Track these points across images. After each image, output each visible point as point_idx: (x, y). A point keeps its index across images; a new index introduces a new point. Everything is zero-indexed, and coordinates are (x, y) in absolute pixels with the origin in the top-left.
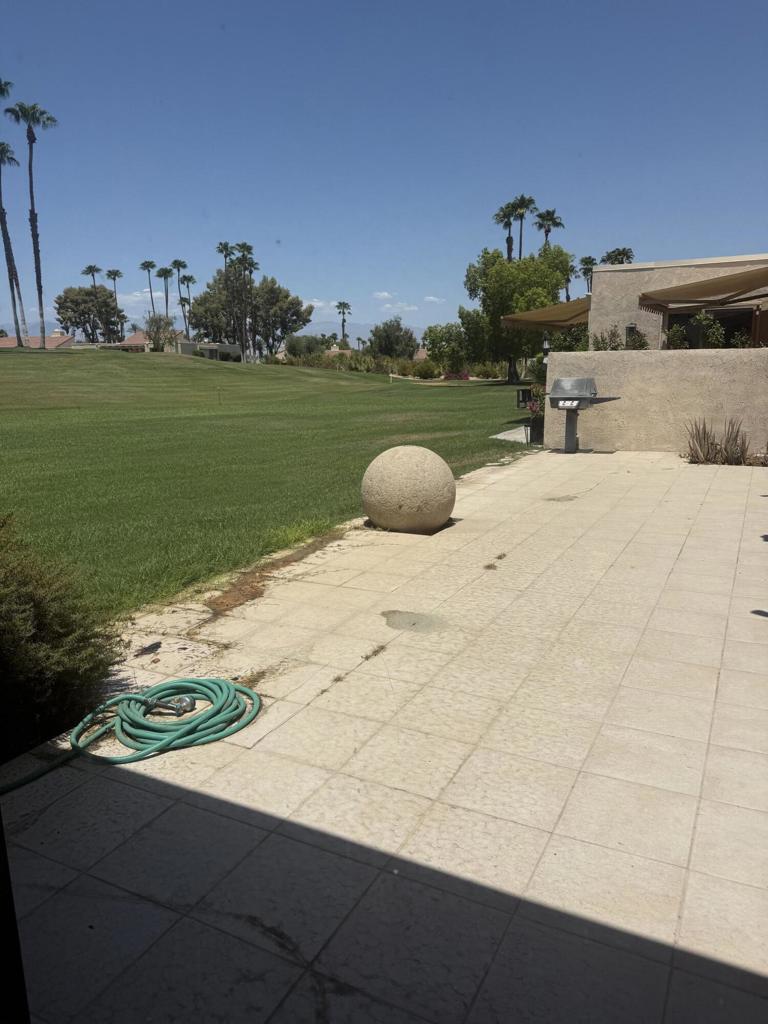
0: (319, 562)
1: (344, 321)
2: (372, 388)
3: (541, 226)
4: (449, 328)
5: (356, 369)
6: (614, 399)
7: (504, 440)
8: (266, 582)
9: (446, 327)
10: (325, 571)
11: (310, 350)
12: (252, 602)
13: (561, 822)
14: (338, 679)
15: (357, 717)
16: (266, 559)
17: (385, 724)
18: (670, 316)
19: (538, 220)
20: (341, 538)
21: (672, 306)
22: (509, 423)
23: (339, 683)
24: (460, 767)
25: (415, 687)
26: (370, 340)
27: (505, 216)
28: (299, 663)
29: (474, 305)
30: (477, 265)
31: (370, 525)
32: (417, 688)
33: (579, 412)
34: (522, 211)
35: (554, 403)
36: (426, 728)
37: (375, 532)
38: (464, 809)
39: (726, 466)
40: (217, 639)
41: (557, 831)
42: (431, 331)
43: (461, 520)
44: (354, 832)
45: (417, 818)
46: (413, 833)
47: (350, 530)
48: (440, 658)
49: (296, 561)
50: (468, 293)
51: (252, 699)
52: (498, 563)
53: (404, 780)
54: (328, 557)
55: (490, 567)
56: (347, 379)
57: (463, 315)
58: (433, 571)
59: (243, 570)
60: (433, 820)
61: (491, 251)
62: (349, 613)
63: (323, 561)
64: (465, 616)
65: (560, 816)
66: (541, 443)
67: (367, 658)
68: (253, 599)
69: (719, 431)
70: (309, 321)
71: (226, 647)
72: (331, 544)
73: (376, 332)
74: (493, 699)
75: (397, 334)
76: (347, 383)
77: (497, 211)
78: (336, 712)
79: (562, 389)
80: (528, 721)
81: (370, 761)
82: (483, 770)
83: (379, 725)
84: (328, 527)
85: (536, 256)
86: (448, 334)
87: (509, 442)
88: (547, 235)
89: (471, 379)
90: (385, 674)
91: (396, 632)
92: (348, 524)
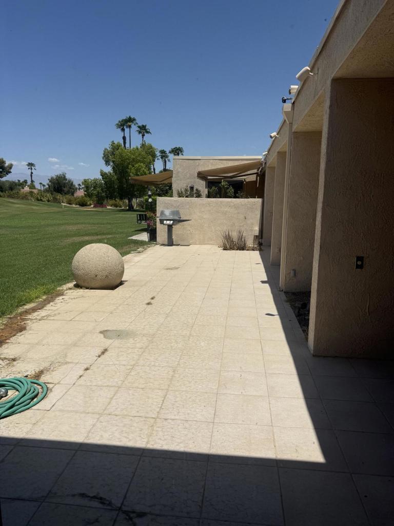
0: (54, 308)
1: (32, 173)
2: (52, 211)
3: (140, 132)
4: (95, 180)
5: (41, 200)
6: (189, 220)
7: (136, 240)
8: (26, 322)
9: (93, 180)
10: (59, 314)
11: (11, 189)
12: (21, 333)
13: (216, 416)
14: (87, 369)
15: (103, 386)
16: (21, 310)
17: (119, 387)
18: (208, 182)
19: (138, 129)
20: (63, 295)
21: (209, 178)
22: (135, 231)
23: (88, 371)
24: (163, 401)
25: (129, 367)
26: (48, 184)
27: (121, 125)
28: (61, 364)
29: (108, 169)
30: (109, 149)
31: (77, 286)
32: (131, 367)
33: (173, 226)
34: (130, 124)
35: (162, 222)
36: (140, 386)
37: (82, 290)
38: (171, 419)
39: (238, 251)
40: (7, 357)
41: (215, 421)
42: (85, 182)
43: (126, 281)
44: (121, 441)
45: (150, 428)
46: (150, 435)
47: (67, 290)
48: (138, 351)
49: (40, 309)
50: (105, 163)
51: (41, 386)
52: (152, 301)
53: (138, 412)
54: (58, 305)
55: (149, 304)
56: (37, 206)
57: (103, 174)
58: (120, 308)
59: (8, 316)
60: (159, 427)
61: (116, 142)
62: (81, 334)
63: (56, 308)
64: (144, 329)
65: (215, 415)
66: (156, 241)
67: (99, 356)
68: (21, 332)
69: (235, 235)
70: (10, 172)
71: (14, 360)
72: (58, 299)
73: (51, 180)
74: (170, 367)
75: (64, 181)
76: (37, 208)
77: (117, 123)
78: (91, 386)
79: (165, 215)
80: (189, 375)
81: (117, 406)
82: (174, 400)
83: (117, 389)
84: (53, 289)
85: (139, 147)
86: (95, 184)
87: (139, 241)
88: (143, 137)
89: (108, 207)
90: (111, 363)
91: (111, 341)
92: (65, 287)
